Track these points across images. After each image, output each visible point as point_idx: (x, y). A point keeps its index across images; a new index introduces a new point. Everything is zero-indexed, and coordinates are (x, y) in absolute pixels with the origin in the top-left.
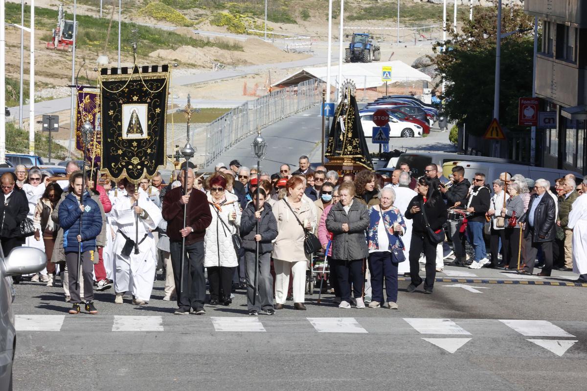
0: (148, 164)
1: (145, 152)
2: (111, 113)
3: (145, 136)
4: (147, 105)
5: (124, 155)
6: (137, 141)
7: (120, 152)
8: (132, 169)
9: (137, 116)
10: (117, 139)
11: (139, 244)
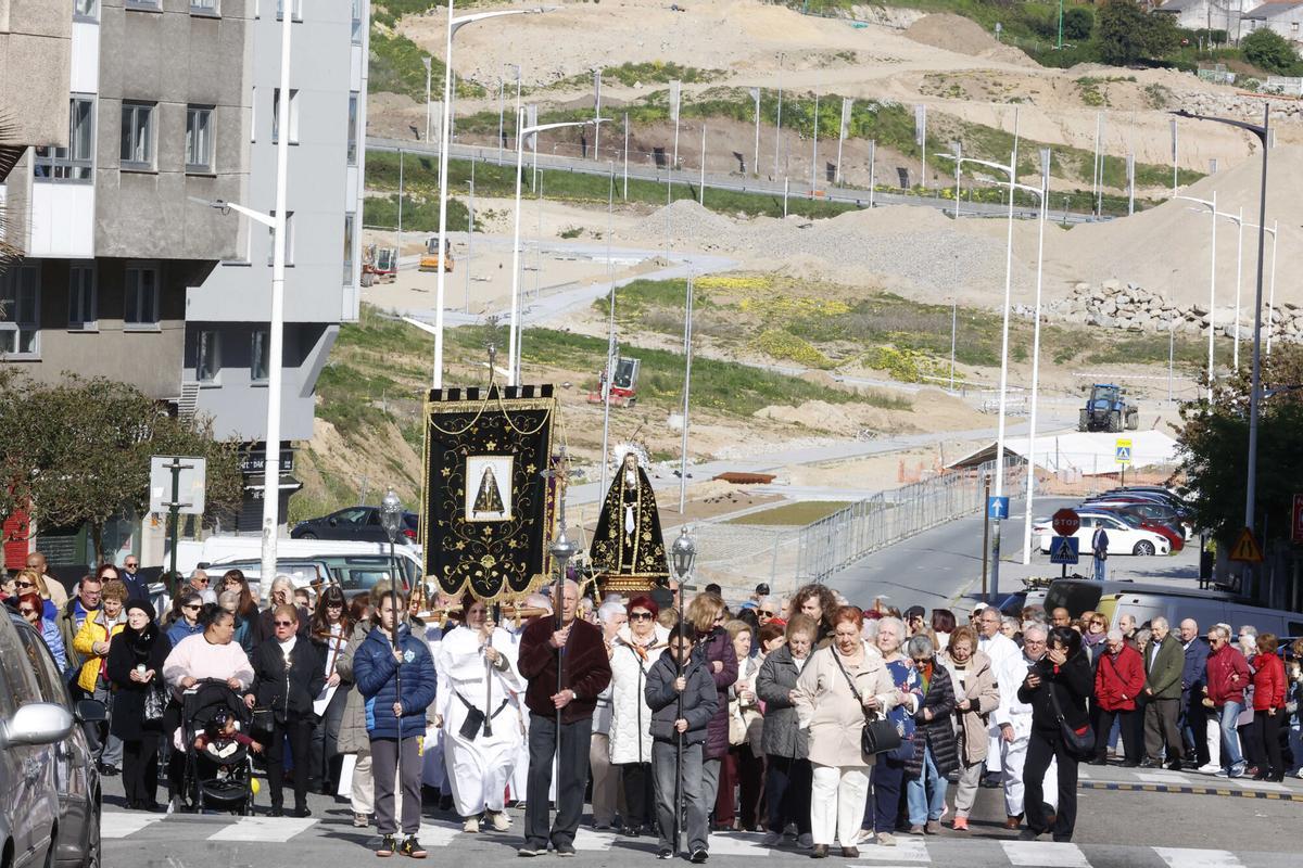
0: (510, 568)
1: (506, 545)
2: (446, 472)
3: (507, 516)
4: (512, 457)
5: (467, 550)
6: (492, 524)
7: (460, 545)
8: (482, 578)
9: (494, 478)
10: (455, 521)
11: (492, 718)
